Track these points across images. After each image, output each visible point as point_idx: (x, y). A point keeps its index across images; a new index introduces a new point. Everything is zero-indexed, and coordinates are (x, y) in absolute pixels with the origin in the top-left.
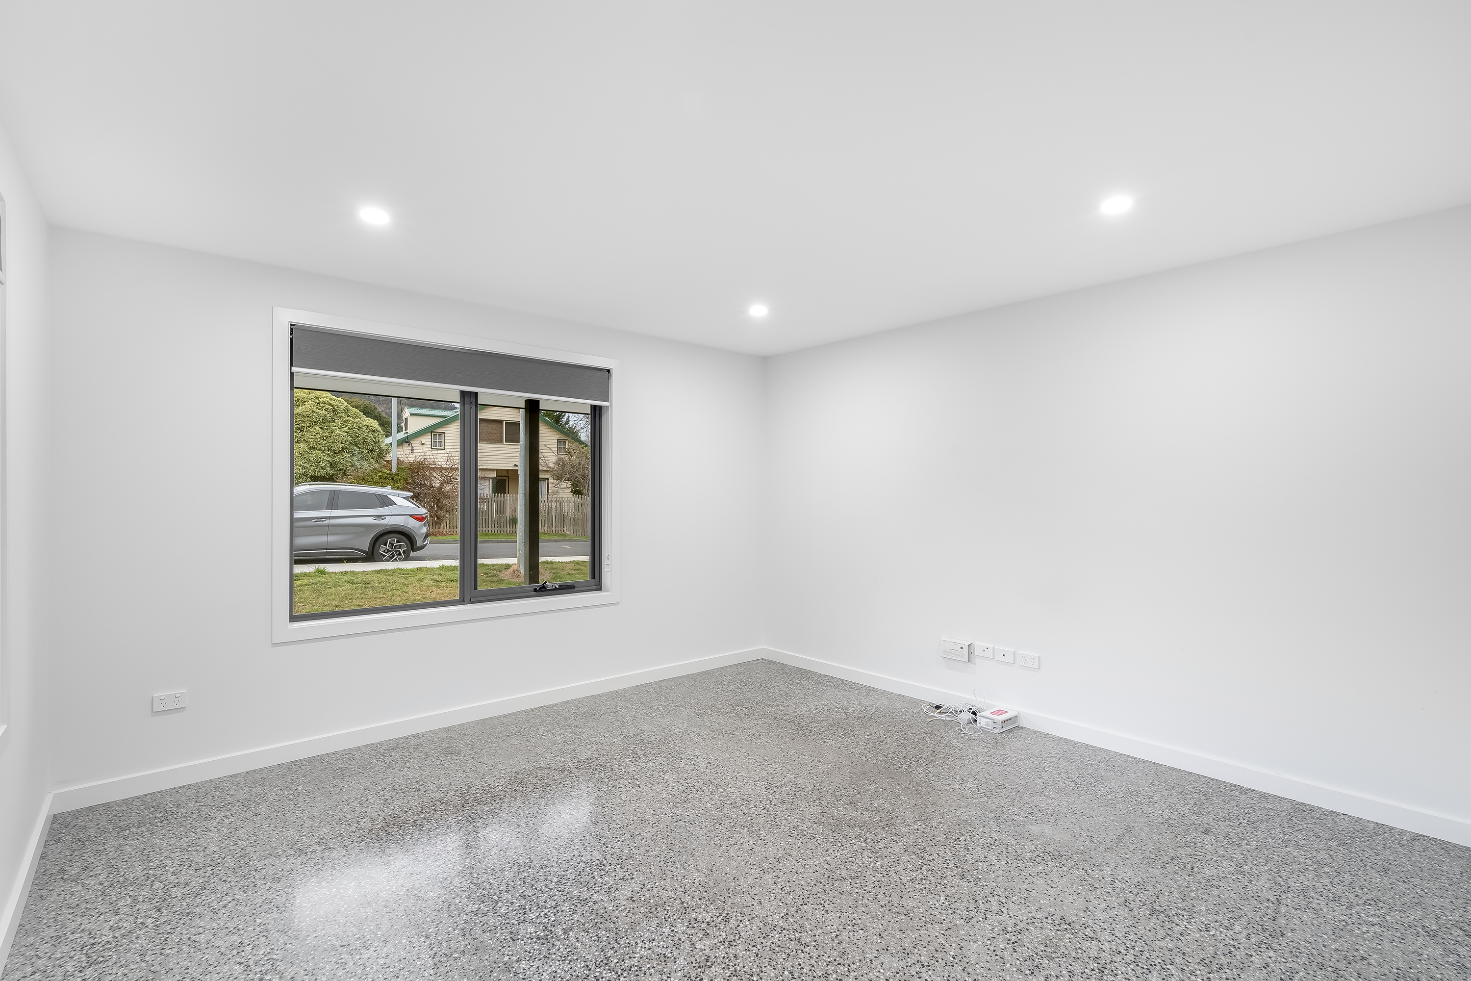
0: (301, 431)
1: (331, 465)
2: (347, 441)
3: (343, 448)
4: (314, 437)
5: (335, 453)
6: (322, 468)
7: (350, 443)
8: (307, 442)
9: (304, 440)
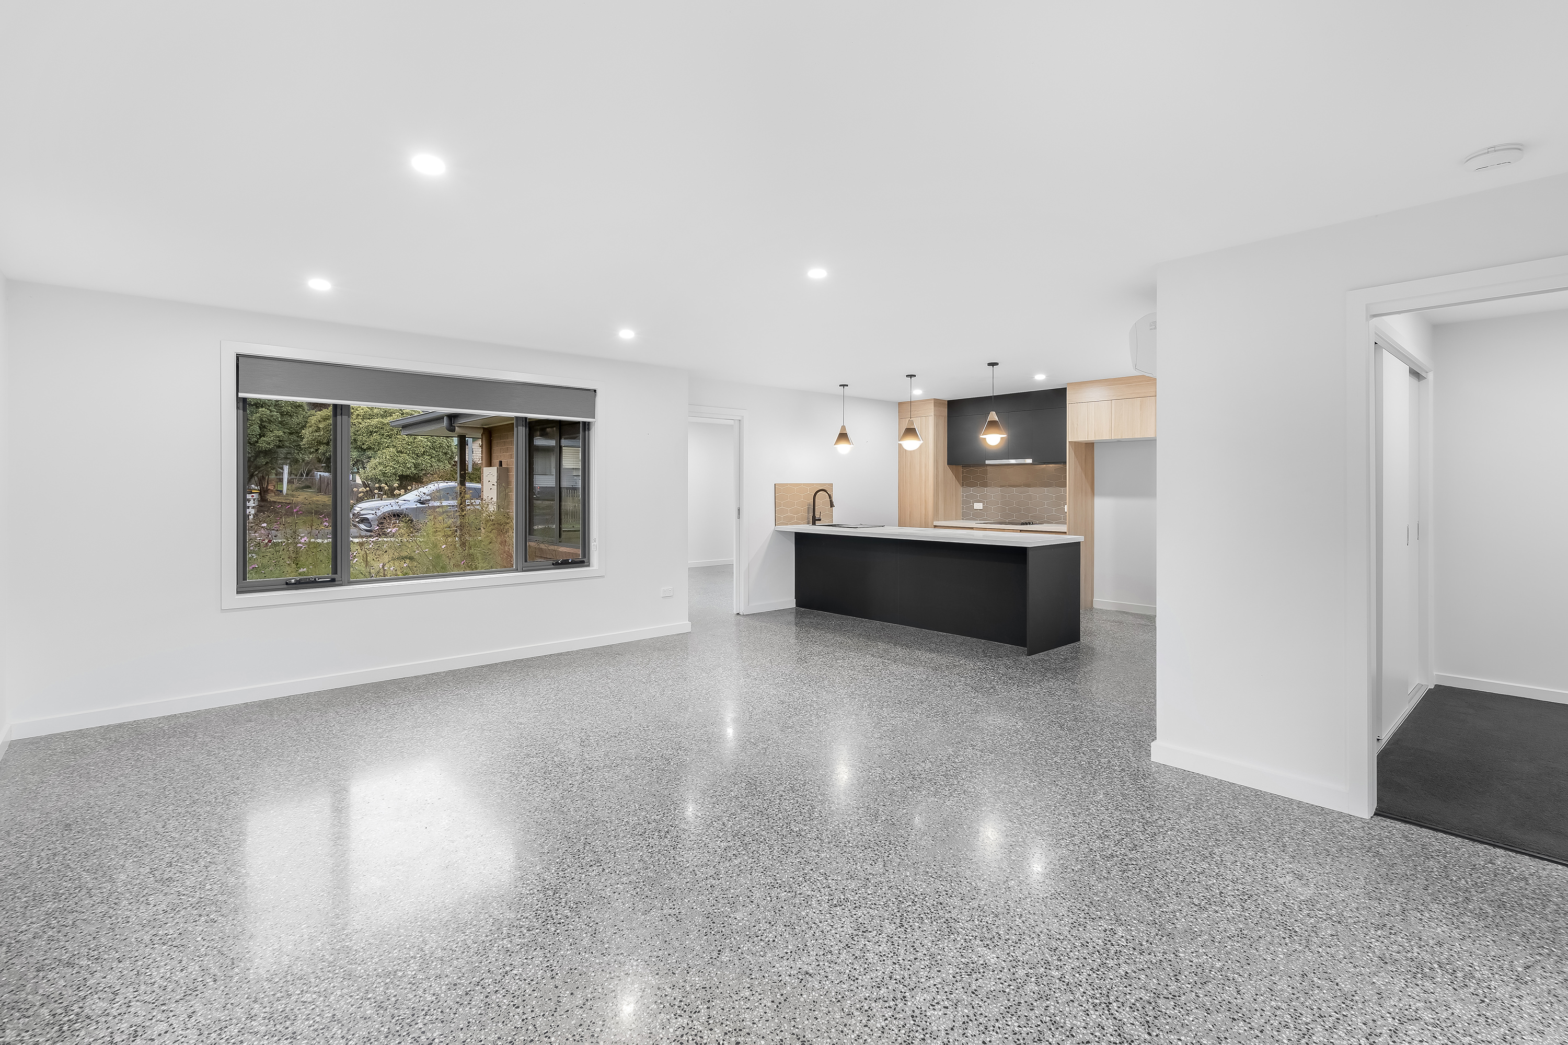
0: (390, 438)
1: (416, 468)
2: (427, 446)
3: (424, 452)
4: (401, 443)
5: (418, 456)
6: (408, 468)
7: (430, 447)
8: (396, 447)
9: (393, 445)
